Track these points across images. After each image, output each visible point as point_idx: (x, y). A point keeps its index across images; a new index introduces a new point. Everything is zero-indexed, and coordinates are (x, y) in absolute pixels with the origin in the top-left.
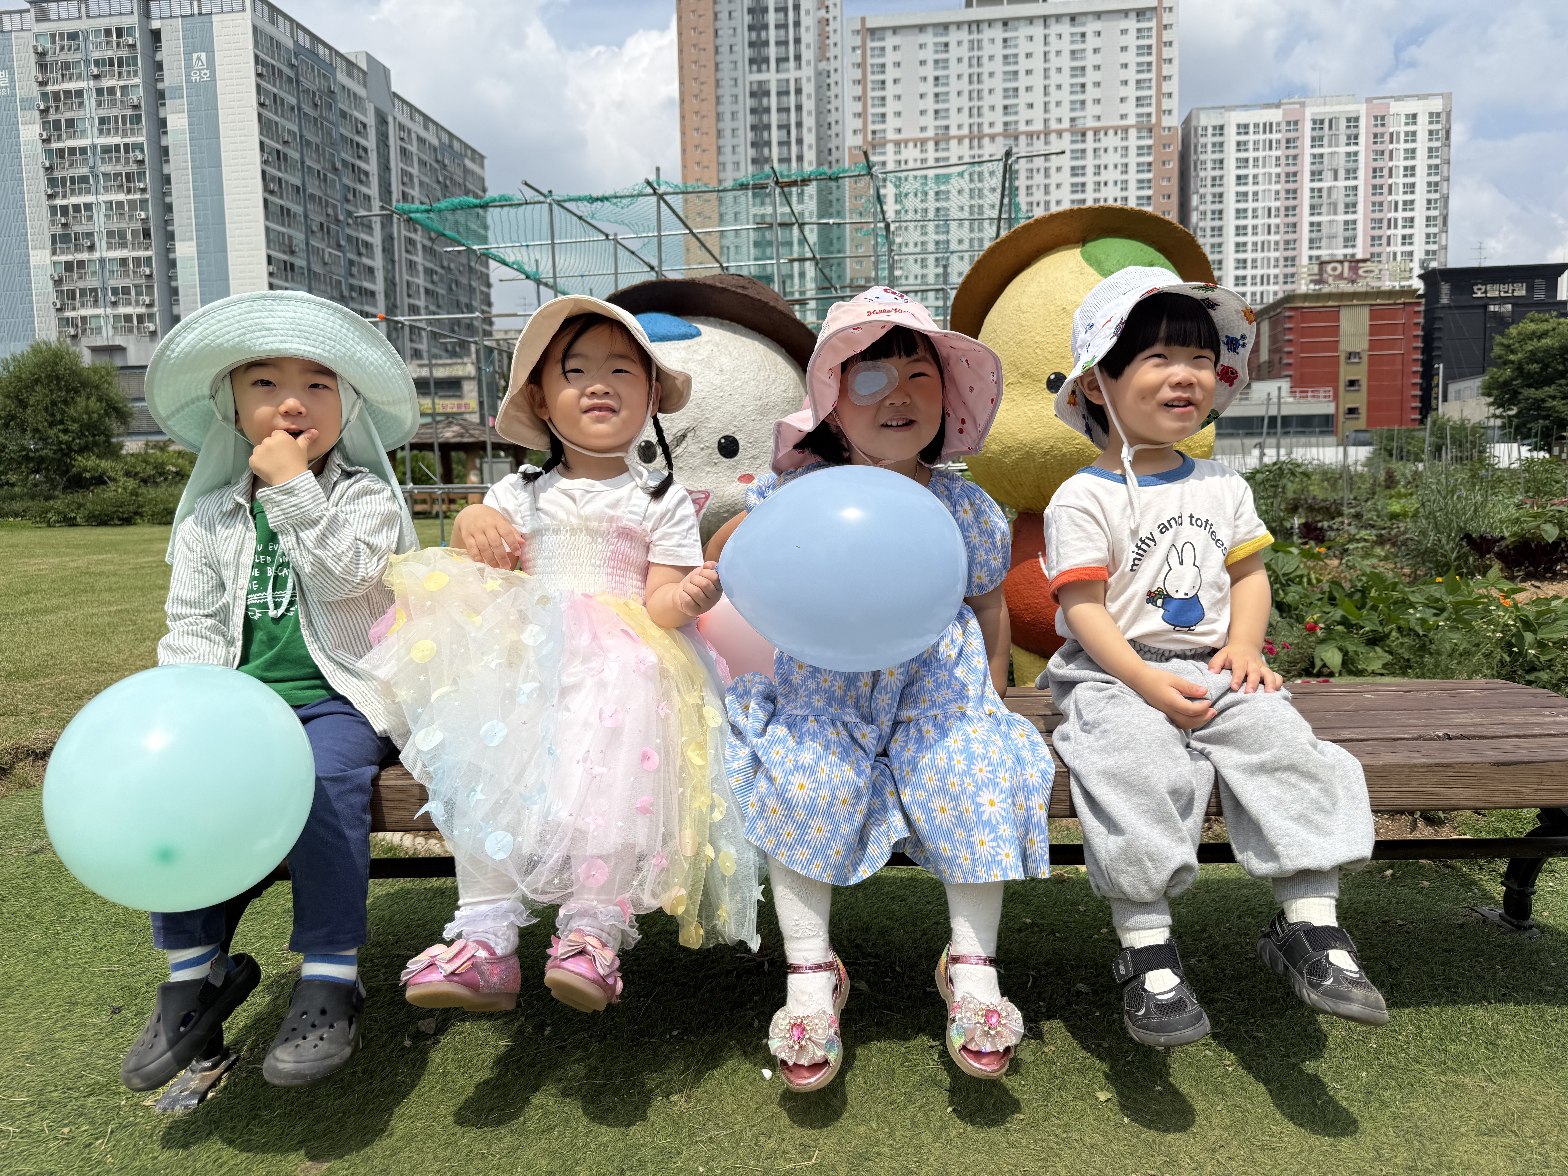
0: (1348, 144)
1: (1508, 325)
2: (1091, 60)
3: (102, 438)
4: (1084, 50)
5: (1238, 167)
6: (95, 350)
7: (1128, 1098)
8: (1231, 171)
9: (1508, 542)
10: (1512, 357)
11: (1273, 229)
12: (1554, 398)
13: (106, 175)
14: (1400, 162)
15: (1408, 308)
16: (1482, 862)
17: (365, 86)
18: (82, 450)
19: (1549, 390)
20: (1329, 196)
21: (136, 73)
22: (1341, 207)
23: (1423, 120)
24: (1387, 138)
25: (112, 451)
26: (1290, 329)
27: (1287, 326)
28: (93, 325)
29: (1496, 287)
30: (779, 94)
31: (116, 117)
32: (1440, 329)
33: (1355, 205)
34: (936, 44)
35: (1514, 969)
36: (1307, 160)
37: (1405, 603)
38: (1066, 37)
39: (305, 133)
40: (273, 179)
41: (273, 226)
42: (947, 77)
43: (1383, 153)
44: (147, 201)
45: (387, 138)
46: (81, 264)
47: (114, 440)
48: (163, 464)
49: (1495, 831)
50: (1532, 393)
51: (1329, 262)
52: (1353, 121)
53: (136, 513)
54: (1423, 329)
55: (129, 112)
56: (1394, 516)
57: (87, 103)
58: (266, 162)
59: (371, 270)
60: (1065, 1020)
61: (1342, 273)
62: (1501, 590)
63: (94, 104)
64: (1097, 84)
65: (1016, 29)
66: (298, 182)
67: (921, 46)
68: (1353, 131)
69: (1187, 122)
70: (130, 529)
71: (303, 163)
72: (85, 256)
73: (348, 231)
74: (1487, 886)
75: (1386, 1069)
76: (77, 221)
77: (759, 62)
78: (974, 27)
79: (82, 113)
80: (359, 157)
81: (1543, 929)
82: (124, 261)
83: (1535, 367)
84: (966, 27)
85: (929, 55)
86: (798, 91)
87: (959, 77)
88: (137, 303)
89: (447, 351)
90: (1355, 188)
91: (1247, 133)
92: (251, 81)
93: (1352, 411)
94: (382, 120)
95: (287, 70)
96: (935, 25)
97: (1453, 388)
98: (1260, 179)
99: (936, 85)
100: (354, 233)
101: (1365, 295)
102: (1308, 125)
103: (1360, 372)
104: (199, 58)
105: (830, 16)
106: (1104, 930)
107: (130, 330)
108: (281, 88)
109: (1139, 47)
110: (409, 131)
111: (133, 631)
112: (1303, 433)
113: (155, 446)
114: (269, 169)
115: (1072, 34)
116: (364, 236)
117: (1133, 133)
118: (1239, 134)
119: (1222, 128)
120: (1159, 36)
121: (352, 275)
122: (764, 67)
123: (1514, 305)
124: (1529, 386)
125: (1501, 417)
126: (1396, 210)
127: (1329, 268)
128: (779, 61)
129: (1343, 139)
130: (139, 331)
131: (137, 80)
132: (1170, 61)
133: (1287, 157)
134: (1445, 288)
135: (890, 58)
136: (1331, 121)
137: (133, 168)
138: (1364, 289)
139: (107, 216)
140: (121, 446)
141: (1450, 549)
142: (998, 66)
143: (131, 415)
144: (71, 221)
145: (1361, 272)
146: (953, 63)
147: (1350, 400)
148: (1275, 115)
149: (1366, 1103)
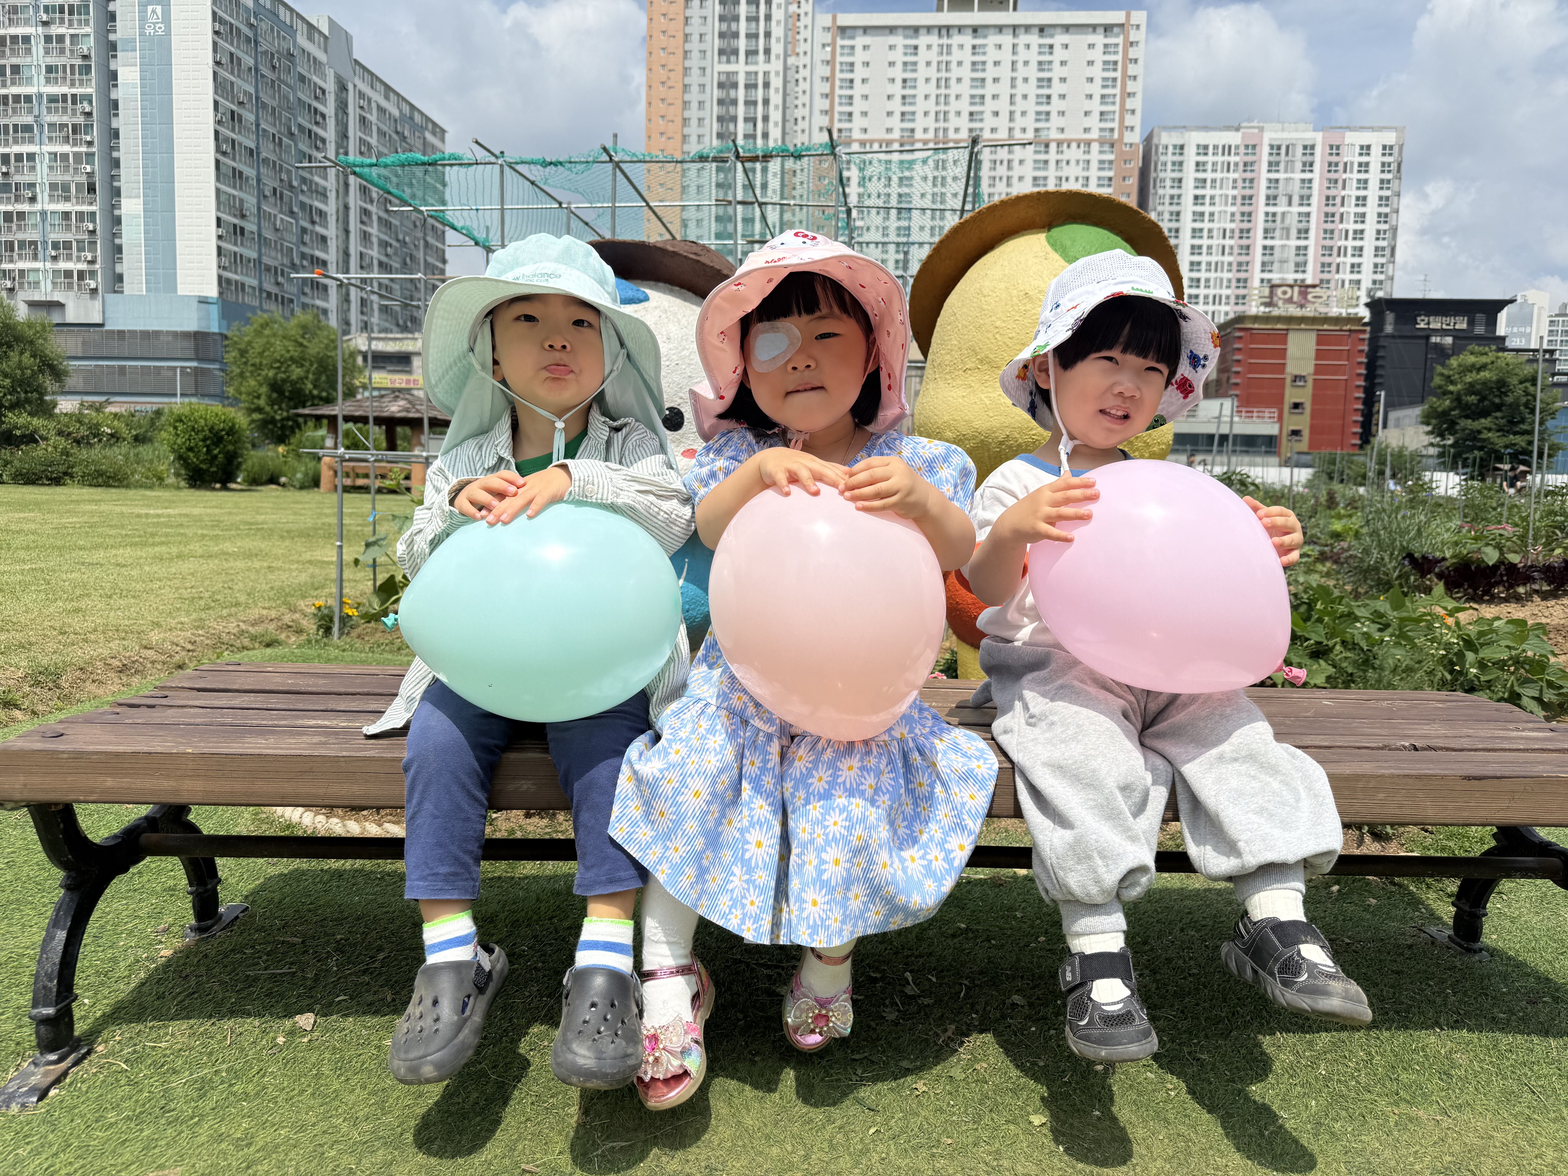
0: (1303, 171)
1: (1448, 357)
2: (1057, 72)
3: (35, 395)
4: (1050, 62)
5: (1197, 187)
6: (32, 304)
7: (1064, 1123)
8: (1189, 190)
9: (1447, 564)
10: (1451, 388)
11: (1227, 250)
12: (1489, 430)
13: (51, 125)
14: (1352, 192)
15: (1354, 335)
16: (1429, 880)
17: (326, 51)
18: (12, 407)
19: (1485, 422)
20: (1283, 221)
21: (87, 22)
22: (1294, 233)
23: (1376, 151)
24: (1341, 167)
25: (46, 410)
26: (1239, 349)
27: (1237, 346)
28: (31, 279)
29: (1439, 318)
30: (747, 86)
31: (64, 66)
32: (1383, 357)
33: (1307, 231)
34: (906, 46)
35: (1465, 994)
36: (1263, 184)
37: (1351, 617)
38: (1035, 48)
39: (261, 95)
40: (226, 140)
41: (223, 188)
42: (915, 80)
43: (1336, 181)
44: (93, 154)
45: (346, 105)
46: (21, 215)
47: (47, 398)
48: (98, 425)
49: (1443, 849)
50: (1468, 424)
51: (1280, 286)
52: (1309, 149)
53: (65, 473)
54: (1367, 356)
55: (78, 62)
56: (1337, 536)
57: (34, 49)
58: (219, 122)
59: (324, 239)
60: (997, 1035)
61: (1292, 297)
62: (1445, 608)
63: (41, 51)
64: (1063, 97)
65: (985, 37)
66: (253, 145)
67: (891, 47)
68: (1308, 158)
69: (1148, 141)
70: (59, 490)
71: (258, 125)
72: (25, 207)
73: (302, 198)
74: (1434, 906)
75: (1338, 1098)
76: (17, 170)
77: (728, 53)
78: (944, 32)
79: (29, 60)
80: (317, 123)
81: (1493, 952)
82: (66, 215)
83: (1473, 399)
84: (936, 31)
85: (898, 56)
86: (767, 85)
87: (927, 80)
88: (79, 259)
89: (398, 325)
90: (1308, 214)
91: (1206, 154)
92: (208, 38)
93: (1295, 433)
94: (342, 88)
95: (245, 30)
96: (905, 28)
97: (1393, 415)
98: (1217, 200)
99: (904, 87)
100: (308, 201)
101: (1313, 320)
102: (1266, 150)
103: (1305, 395)
104: (154, 11)
105: (801, 11)
106: (1042, 939)
107: (70, 286)
108: (238, 47)
109: (1105, 63)
110: (369, 100)
111: (45, 590)
112: (1247, 452)
113: (91, 406)
114: (222, 130)
115: (1040, 46)
116: (317, 204)
117: (1095, 147)
118: (1198, 154)
119: (1182, 147)
120: (1125, 52)
121: (304, 244)
122: (733, 58)
123: (1455, 338)
124: (1467, 417)
125: (1438, 445)
126: (1346, 238)
127: (1279, 291)
128: (748, 53)
129: (1299, 166)
130: (79, 289)
131: (88, 30)
132: (1135, 78)
133: (1244, 180)
134: (1390, 317)
135: (859, 57)
136: (1288, 147)
137: (80, 120)
138: (1311, 314)
139: (51, 168)
140: (55, 405)
141: (1392, 567)
142: (966, 72)
143: (66, 373)
144: (12, 170)
145: (1310, 297)
146: (921, 66)
147: (1295, 422)
148: (1233, 138)
149: (1316, 1135)
